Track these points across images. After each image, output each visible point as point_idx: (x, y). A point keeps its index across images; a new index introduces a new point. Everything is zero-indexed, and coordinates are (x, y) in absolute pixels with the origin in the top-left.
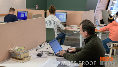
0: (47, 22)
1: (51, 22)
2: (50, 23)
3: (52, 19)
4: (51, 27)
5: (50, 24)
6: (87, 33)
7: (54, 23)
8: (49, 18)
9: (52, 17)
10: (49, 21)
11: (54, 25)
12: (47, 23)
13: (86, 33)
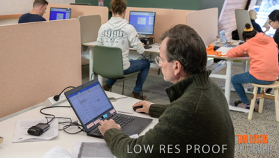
0: (106, 32)
1: (115, 33)
2: (112, 35)
3: (117, 25)
4: (115, 45)
5: (112, 37)
6: (179, 65)
7: (121, 35)
8: (111, 25)
9: (117, 21)
10: (110, 30)
11: (122, 40)
12: (106, 34)
13: (177, 68)
